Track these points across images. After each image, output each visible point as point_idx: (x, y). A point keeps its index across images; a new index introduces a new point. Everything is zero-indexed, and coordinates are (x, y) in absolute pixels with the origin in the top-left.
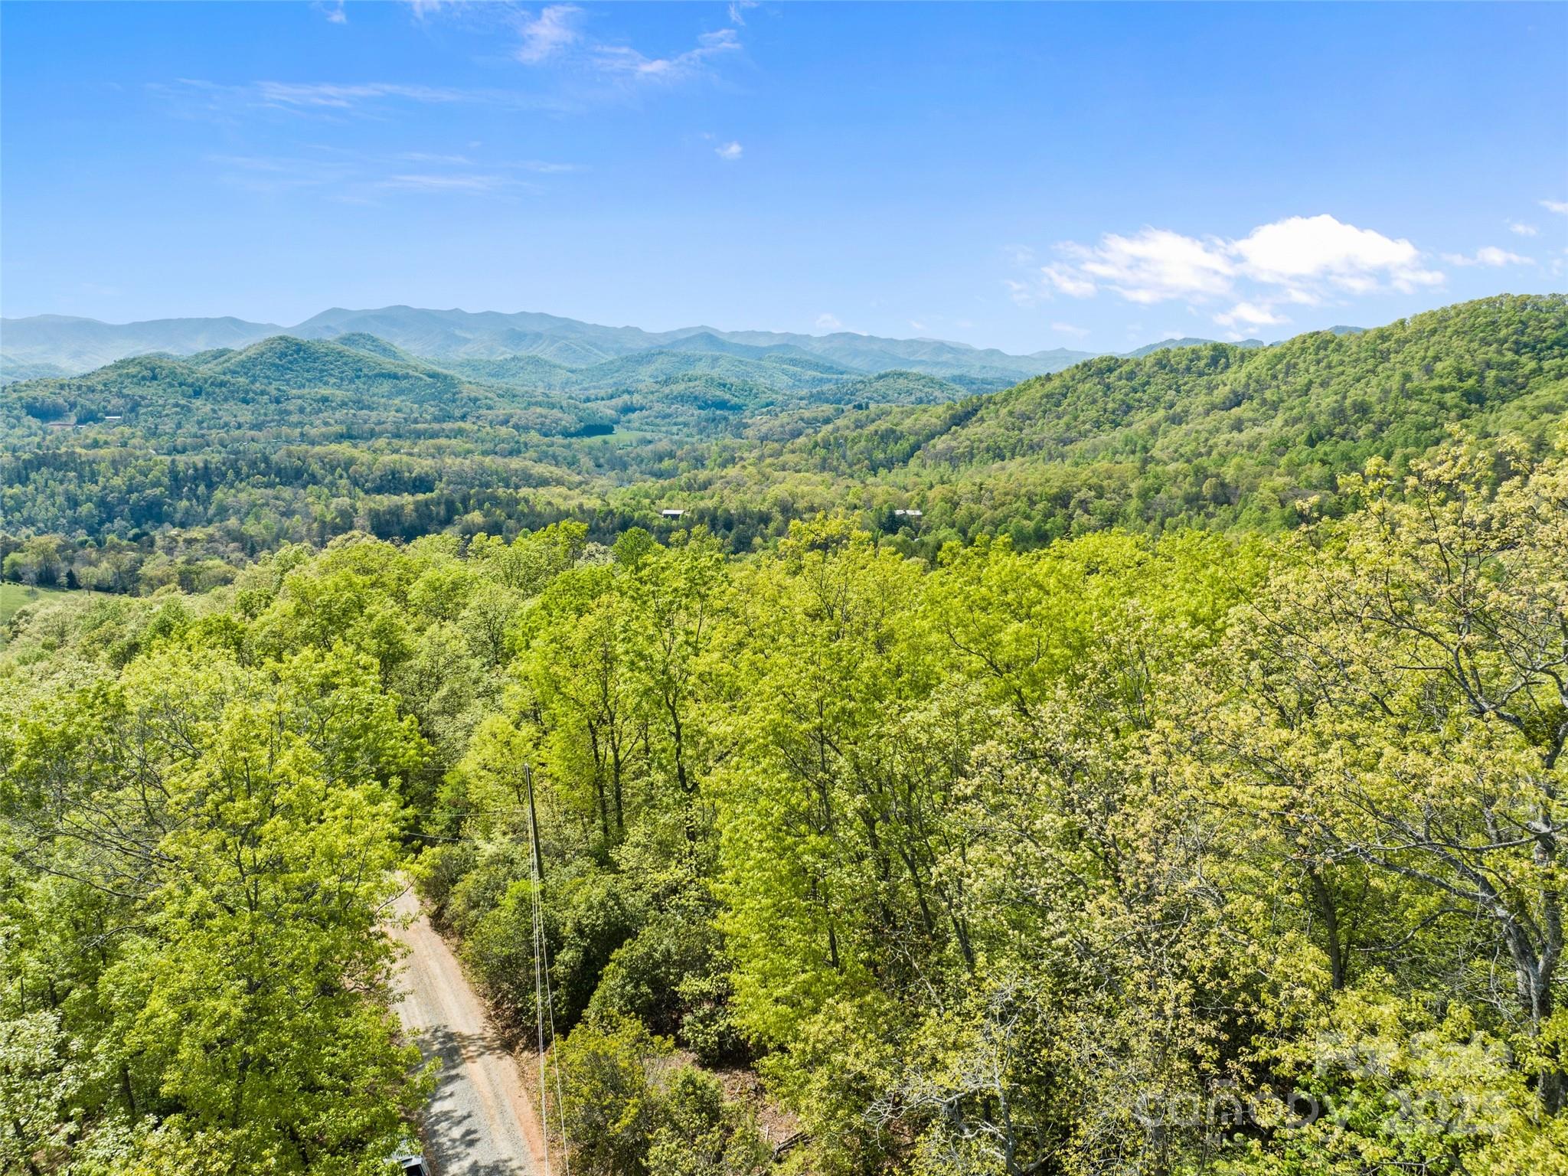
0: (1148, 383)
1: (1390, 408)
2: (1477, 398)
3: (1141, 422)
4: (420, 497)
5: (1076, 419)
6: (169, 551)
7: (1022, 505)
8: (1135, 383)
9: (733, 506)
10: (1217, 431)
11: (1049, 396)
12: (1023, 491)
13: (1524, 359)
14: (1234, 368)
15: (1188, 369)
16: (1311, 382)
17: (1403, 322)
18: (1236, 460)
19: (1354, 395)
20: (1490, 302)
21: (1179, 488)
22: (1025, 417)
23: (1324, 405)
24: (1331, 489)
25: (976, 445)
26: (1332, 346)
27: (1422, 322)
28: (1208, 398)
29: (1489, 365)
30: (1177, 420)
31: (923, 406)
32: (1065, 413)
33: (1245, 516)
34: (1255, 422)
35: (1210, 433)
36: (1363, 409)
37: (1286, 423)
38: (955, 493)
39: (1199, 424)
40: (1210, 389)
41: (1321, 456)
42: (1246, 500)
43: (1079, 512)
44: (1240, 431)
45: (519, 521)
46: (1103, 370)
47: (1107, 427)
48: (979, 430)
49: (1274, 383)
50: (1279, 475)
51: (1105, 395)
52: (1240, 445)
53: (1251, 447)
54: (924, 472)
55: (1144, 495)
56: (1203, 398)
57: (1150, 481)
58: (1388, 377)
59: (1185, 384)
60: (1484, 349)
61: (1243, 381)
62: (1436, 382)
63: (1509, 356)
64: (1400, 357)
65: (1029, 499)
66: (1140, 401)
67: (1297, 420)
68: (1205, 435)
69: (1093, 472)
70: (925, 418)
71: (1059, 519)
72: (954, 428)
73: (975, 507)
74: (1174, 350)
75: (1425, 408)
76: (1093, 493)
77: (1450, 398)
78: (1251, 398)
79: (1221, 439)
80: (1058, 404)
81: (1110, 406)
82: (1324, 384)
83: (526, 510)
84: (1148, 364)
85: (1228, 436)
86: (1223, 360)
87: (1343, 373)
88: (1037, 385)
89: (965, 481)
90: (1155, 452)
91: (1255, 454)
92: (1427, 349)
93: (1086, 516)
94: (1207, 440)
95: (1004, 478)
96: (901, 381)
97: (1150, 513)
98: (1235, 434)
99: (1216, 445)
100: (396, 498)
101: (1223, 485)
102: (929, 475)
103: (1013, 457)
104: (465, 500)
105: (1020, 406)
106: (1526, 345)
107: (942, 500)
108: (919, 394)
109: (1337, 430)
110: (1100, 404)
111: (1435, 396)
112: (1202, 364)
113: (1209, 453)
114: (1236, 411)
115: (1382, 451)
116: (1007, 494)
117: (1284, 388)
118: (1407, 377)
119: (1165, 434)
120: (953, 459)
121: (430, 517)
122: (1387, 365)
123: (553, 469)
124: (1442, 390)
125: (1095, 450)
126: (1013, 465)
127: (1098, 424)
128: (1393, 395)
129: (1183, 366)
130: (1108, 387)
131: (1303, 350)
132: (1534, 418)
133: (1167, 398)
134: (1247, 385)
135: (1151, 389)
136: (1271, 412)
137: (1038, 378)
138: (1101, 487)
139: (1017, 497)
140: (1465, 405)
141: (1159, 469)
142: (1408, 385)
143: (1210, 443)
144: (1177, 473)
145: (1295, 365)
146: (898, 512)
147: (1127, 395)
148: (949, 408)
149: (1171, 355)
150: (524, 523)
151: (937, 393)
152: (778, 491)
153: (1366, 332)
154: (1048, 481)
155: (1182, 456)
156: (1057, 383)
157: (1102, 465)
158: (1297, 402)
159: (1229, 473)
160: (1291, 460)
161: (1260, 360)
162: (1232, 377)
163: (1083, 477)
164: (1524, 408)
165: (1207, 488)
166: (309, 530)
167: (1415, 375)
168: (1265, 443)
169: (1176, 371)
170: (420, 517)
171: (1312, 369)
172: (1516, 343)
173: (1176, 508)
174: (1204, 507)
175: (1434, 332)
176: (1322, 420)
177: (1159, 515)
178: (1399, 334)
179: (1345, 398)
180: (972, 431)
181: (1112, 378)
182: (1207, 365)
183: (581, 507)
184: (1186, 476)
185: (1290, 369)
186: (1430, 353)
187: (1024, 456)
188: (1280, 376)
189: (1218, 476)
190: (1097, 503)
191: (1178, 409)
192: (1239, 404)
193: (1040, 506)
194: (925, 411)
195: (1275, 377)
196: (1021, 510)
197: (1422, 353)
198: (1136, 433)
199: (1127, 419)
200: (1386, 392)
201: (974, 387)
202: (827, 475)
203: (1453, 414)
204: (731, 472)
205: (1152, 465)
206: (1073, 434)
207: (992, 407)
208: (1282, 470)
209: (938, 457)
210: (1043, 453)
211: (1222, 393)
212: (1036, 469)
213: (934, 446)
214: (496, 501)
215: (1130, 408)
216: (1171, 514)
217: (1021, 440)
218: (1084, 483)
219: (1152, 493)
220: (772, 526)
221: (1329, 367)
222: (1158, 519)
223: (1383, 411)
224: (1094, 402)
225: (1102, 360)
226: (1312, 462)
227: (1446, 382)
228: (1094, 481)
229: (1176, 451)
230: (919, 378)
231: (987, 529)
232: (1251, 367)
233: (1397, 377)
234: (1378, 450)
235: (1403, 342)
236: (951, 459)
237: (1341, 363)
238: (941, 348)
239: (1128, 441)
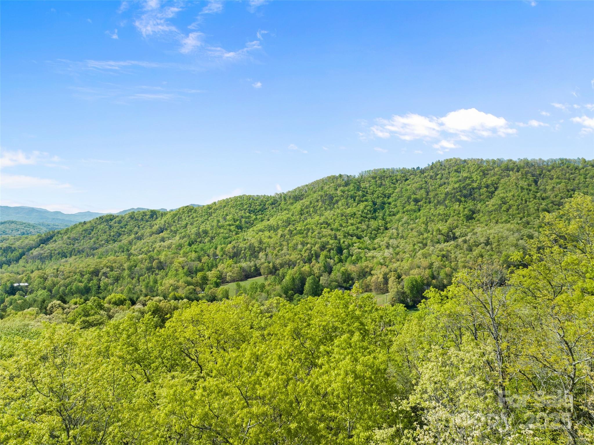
0: (127, 225)
1: (214, 232)
2: (240, 227)
3: (125, 240)
5: (98, 239)
7: (78, 277)
8: (122, 225)
10: (155, 242)
11: (86, 230)
12: (78, 270)
13: (252, 215)
14: (159, 219)
15: (142, 219)
16: (187, 223)
17: (215, 203)
18: (164, 253)
19: (202, 228)
20: (240, 197)
21: (144, 264)
22: (75, 239)
23: (192, 231)
24: (199, 261)
25: (53, 252)
26: (193, 211)
27: (221, 203)
28: (151, 230)
29: (242, 217)
30: (139, 238)
31: (25, 236)
32: (93, 237)
33: (170, 274)
34: (169, 238)
35: (153, 243)
36: (206, 232)
37: (180, 238)
38: (45, 274)
39: (148, 240)
40: (151, 226)
41: (194, 249)
42: (170, 267)
43: (103, 277)
44: (164, 242)
46: (110, 218)
47: (111, 242)
48: (54, 245)
49: (174, 224)
50: (181, 257)
51: (110, 229)
52: (165, 247)
53: (169, 248)
54: (28, 265)
55: (130, 268)
56: (149, 230)
57: (132, 263)
58: (213, 221)
59: (141, 225)
60: (240, 212)
61: (163, 223)
62: (228, 223)
63: (248, 214)
64: (215, 215)
65: (81, 274)
66: (124, 231)
67: (184, 237)
68: (150, 244)
69: (108, 260)
70: (27, 241)
71: (95, 281)
72: (41, 245)
73: (55, 279)
74: (136, 212)
75: (225, 231)
76: (109, 269)
77: (232, 228)
78: (166, 229)
79: (157, 245)
80: (90, 234)
81: (112, 234)
82: (192, 224)
84: (126, 218)
85: (160, 244)
86: (155, 216)
87: (197, 220)
88: (80, 226)
89: (49, 268)
90: (132, 251)
91: (171, 250)
92: (223, 212)
93: (107, 279)
94: (152, 246)
95: (68, 266)
96: (13, 225)
97: (133, 275)
98: (162, 243)
99: (156, 247)
101: (160, 262)
102: (30, 266)
103: (71, 256)
105: (73, 235)
106: (252, 211)
107: (39, 277)
108: (22, 231)
109: (198, 240)
110: (108, 233)
111: (228, 227)
112: (147, 217)
113: (153, 251)
114: (161, 234)
115: (214, 247)
116: (70, 272)
117: (178, 226)
118: (218, 221)
119: (135, 244)
120: (42, 259)
122: (212, 217)
124: (230, 225)
125: (107, 251)
126: (71, 260)
127: (107, 241)
128: (215, 227)
129: (140, 218)
130: (111, 226)
131: (183, 212)
132: (257, 234)
133: (135, 230)
134: (165, 225)
135: (128, 227)
136: (174, 234)
137: (80, 223)
138: (112, 266)
139: (75, 273)
140: (237, 230)
141: (135, 258)
142: (219, 224)
143: (153, 246)
144: (142, 259)
145: (181, 218)
146: (16, 285)
147: (119, 229)
148: (39, 236)
149: (135, 214)
151: (32, 230)
153: (204, 206)
154: (89, 265)
155: (143, 252)
156: (88, 225)
157: (112, 258)
158: (183, 230)
159: (162, 258)
160: (184, 252)
161: (168, 216)
162: (159, 222)
163: (104, 263)
164: (254, 231)
165: (155, 264)
167: (221, 220)
168: (174, 246)
169: (138, 220)
171: (187, 219)
172: (249, 210)
173: (143, 273)
174: (154, 271)
175: (225, 206)
176: (193, 236)
177: (137, 276)
178: (214, 207)
179: (199, 229)
180: (51, 246)
181: (112, 223)
182: (149, 218)
184: (146, 260)
185: (180, 219)
186: (225, 213)
187: (76, 255)
188: (176, 221)
189: (158, 259)
190: (111, 273)
191: (139, 234)
192: (162, 232)
193: (86, 277)
194: (26, 238)
195: (174, 222)
196: (77, 279)
197: (222, 213)
198: (124, 244)
199: (120, 238)
200: (213, 226)
201: (49, 227)
203: (234, 233)
205: (132, 256)
206: (97, 246)
207: (60, 235)
209: (34, 258)
210: (84, 254)
211: (156, 228)
212: (82, 261)
213: (32, 253)
215: (120, 235)
216: (142, 275)
217: (74, 249)
218: (105, 266)
219: (133, 268)
221: (193, 218)
222: (137, 278)
223: (212, 233)
224: (105, 232)
225: (107, 216)
226: (191, 251)
227: (230, 223)
228: (109, 264)
229: (140, 250)
230: (22, 224)
231: (62, 288)
232: (165, 219)
233: (215, 221)
234: (212, 246)
235: (216, 210)
236: (41, 259)
237: (197, 217)
238: (32, 210)
239: (120, 247)
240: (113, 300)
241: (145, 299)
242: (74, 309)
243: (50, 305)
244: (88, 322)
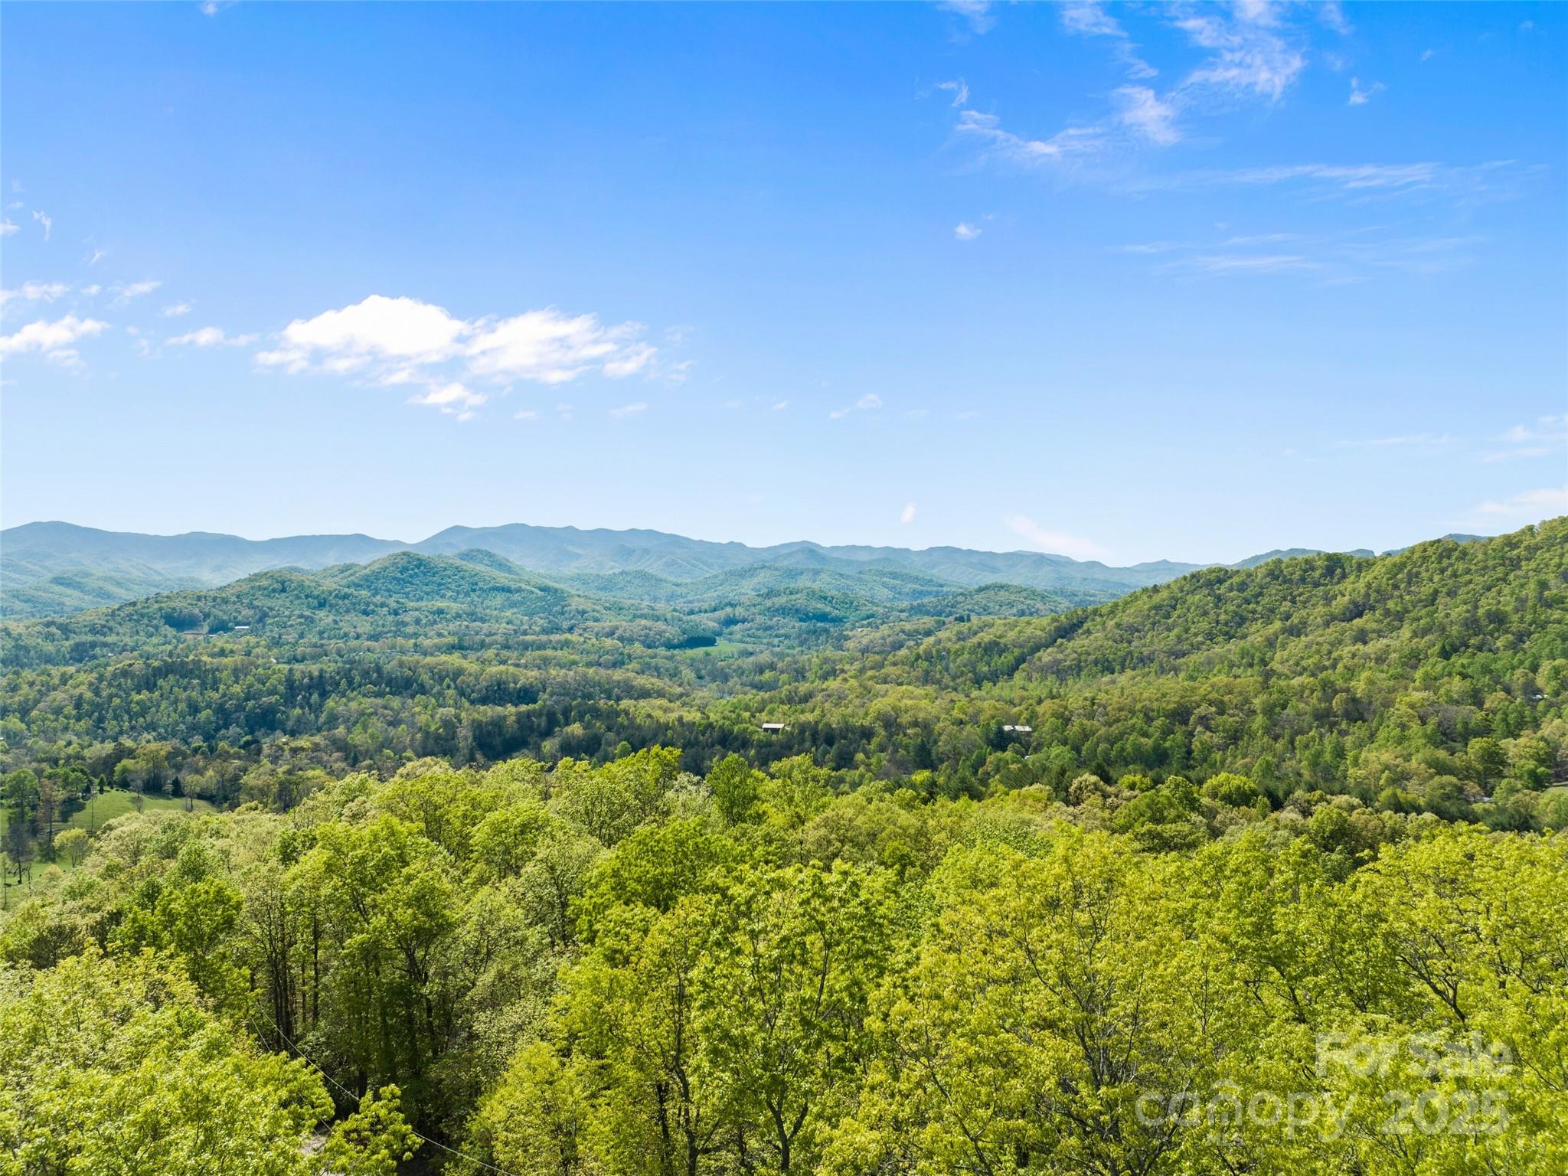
0: (1261, 594)
1: (1529, 617)
3: (1257, 634)
4: (523, 708)
5: (1187, 631)
6: (275, 760)
7: (1137, 721)
8: (1247, 594)
9: (834, 719)
10: (1340, 642)
11: (1157, 608)
12: (1139, 706)
14: (1352, 578)
15: (1303, 580)
16: (1436, 592)
17: (1531, 528)
18: (1365, 674)
19: (1486, 605)
21: (1307, 703)
22: (1133, 629)
23: (1454, 615)
24: (1474, 704)
25: (1083, 657)
26: (1456, 554)
27: (1552, 529)
28: (1326, 609)
30: (1295, 631)
31: (1026, 619)
32: (1175, 625)
33: (1382, 734)
34: (1380, 634)
36: (1499, 619)
37: (1415, 634)
38: (1066, 708)
39: (1319, 636)
40: (1328, 599)
41: (1458, 669)
42: (1381, 716)
43: (1199, 729)
44: (1365, 643)
45: (618, 733)
46: (1213, 580)
47: (1220, 639)
48: (1086, 642)
49: (1396, 593)
50: (1415, 689)
51: (1217, 606)
52: (1367, 657)
53: (1380, 659)
54: (1031, 686)
55: (1269, 711)
56: (1321, 609)
57: (1275, 696)
58: (1522, 586)
59: (1301, 595)
61: (1363, 591)
64: (1533, 564)
65: (1145, 714)
66: (1254, 612)
67: (1425, 632)
68: (1326, 648)
69: (1212, 686)
70: (1029, 631)
71: (1179, 737)
72: (1059, 641)
73: (1088, 723)
74: (1286, 560)
76: (1213, 709)
78: (1373, 609)
79: (1346, 651)
80: (1168, 616)
81: (1223, 617)
82: (1452, 594)
83: (626, 723)
84: (1260, 575)
85: (1353, 649)
86: (1339, 571)
87: (1470, 582)
88: (1145, 597)
89: (1077, 694)
90: (1275, 665)
91: (1385, 668)
93: (1208, 734)
94: (1330, 652)
95: (1117, 692)
96: (1002, 593)
97: (1278, 730)
98: (1359, 646)
99: (1341, 658)
100: (499, 708)
101: (1354, 700)
102: (1036, 689)
103: (1123, 670)
104: (566, 712)
105: (1127, 619)
107: (1053, 715)
108: (1020, 607)
109: (1472, 642)
110: (1212, 616)
112: (1317, 574)
113: (1334, 667)
114: (1357, 621)
115: (1527, 663)
116: (1121, 710)
117: (1407, 598)
118: (1543, 585)
119: (1284, 646)
120: (1061, 672)
121: (531, 729)
122: (1519, 573)
123: (654, 680)
125: (1210, 663)
126: (1123, 679)
127: (1210, 637)
128: (1530, 603)
129: (1296, 577)
130: (1219, 598)
131: (1425, 559)
133: (1282, 609)
134: (1367, 595)
135: (1265, 601)
136: (1396, 623)
137: (1145, 590)
138: (1222, 702)
139: (1133, 712)
141: (1283, 683)
142: (1546, 593)
143: (1334, 655)
144: (1303, 688)
145: (1417, 574)
146: (1007, 728)
147: (1239, 606)
148: (1054, 620)
149: (1283, 566)
150: (623, 735)
151: (1039, 605)
152: (879, 705)
153: (1491, 539)
154: (1164, 695)
155: (1305, 669)
156: (1164, 594)
157: (1222, 679)
158: (1424, 612)
159: (1360, 687)
160: (1426, 673)
161: (1378, 570)
162: (1350, 587)
163: (1202, 691)
165: (1337, 702)
166: (412, 740)
167: (1552, 582)
169: (1290, 581)
170: (521, 728)
171: (1436, 578)
173: (1305, 725)
174: (1336, 723)
176: (1455, 630)
177: (1288, 732)
178: (1528, 541)
179: (1476, 607)
180: (1079, 643)
181: (1222, 590)
182: (1323, 575)
183: (680, 719)
184: (1313, 691)
185: (1413, 578)
187: (1134, 669)
188: (1402, 586)
189: (1348, 690)
190: (1220, 719)
191: (1295, 620)
192: (1360, 615)
193: (1158, 723)
194: (1028, 623)
195: (1396, 587)
196: (1138, 726)
197: (1557, 560)
198: (1253, 646)
199: (1241, 631)
200: (1522, 601)
201: (1076, 599)
202: (930, 689)
204: (833, 684)
205: (1274, 679)
206: (1185, 647)
207: (1098, 619)
208: (1417, 683)
209: (1044, 670)
210: (1155, 666)
211: (1340, 603)
212: (1149, 683)
213: (1040, 659)
214: (596, 713)
215: (1242, 621)
216: (1301, 732)
217: (1130, 653)
218: (1204, 698)
219: (1277, 710)
220: (875, 741)
221: (1455, 575)
222: (1287, 737)
223: (1521, 620)
224: (1205, 613)
225: (1211, 571)
226: (1450, 675)
228: (1214, 696)
229: (1297, 664)
230: (1020, 590)
231: (1102, 746)
232: (1369, 578)
233: (1532, 585)
234: (1521, 662)
235: (1533, 550)
236: (1058, 673)
237: (1468, 571)
238: (1040, 560)
239: (1244, 653)
240: (1224, 790)
241: (1307, 796)
242: (1128, 799)
243: (1075, 783)
244: (1159, 835)
